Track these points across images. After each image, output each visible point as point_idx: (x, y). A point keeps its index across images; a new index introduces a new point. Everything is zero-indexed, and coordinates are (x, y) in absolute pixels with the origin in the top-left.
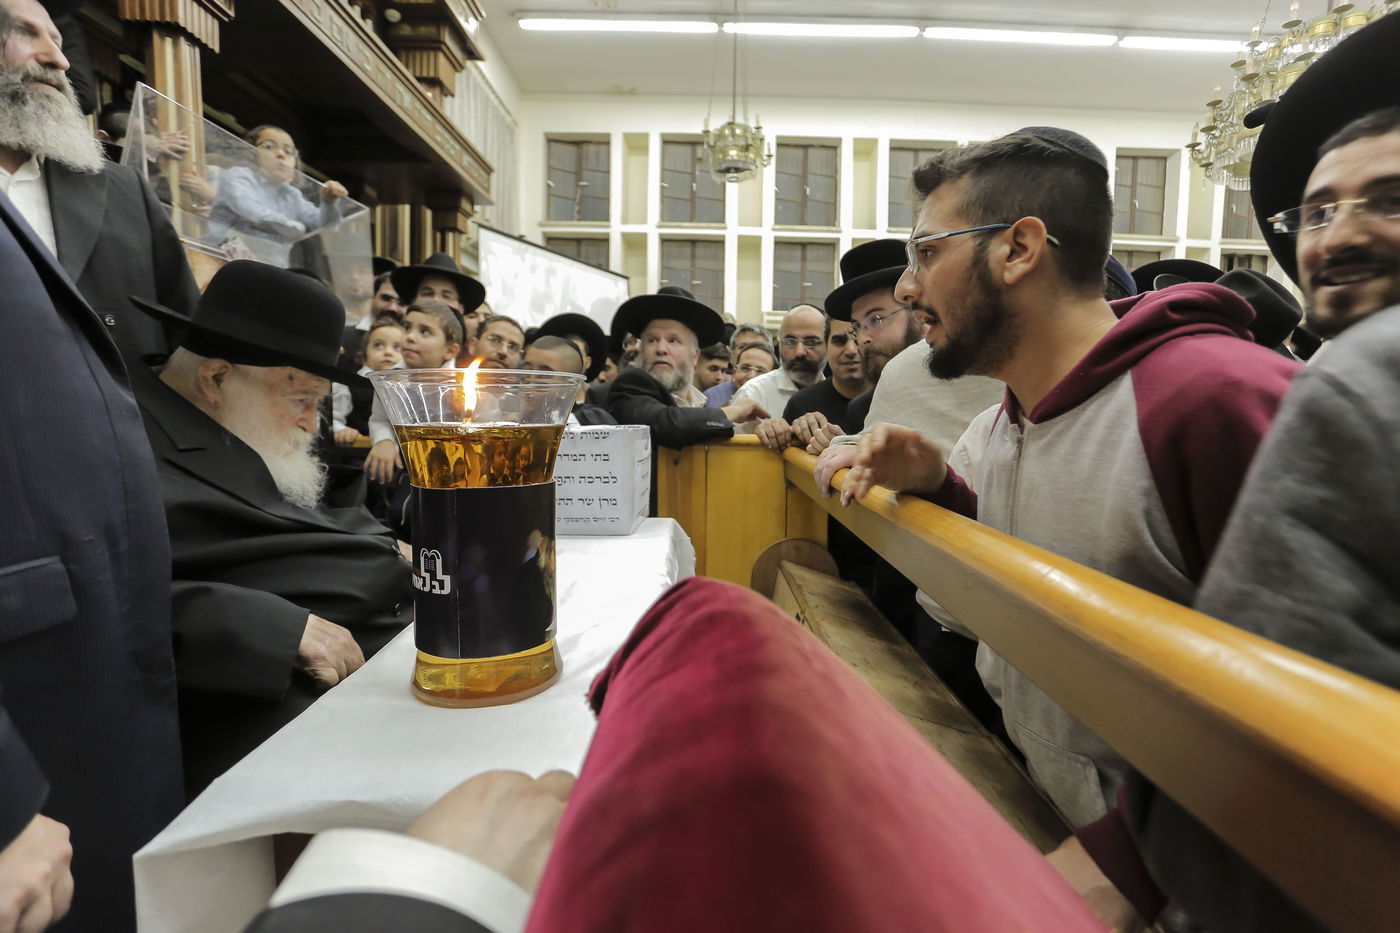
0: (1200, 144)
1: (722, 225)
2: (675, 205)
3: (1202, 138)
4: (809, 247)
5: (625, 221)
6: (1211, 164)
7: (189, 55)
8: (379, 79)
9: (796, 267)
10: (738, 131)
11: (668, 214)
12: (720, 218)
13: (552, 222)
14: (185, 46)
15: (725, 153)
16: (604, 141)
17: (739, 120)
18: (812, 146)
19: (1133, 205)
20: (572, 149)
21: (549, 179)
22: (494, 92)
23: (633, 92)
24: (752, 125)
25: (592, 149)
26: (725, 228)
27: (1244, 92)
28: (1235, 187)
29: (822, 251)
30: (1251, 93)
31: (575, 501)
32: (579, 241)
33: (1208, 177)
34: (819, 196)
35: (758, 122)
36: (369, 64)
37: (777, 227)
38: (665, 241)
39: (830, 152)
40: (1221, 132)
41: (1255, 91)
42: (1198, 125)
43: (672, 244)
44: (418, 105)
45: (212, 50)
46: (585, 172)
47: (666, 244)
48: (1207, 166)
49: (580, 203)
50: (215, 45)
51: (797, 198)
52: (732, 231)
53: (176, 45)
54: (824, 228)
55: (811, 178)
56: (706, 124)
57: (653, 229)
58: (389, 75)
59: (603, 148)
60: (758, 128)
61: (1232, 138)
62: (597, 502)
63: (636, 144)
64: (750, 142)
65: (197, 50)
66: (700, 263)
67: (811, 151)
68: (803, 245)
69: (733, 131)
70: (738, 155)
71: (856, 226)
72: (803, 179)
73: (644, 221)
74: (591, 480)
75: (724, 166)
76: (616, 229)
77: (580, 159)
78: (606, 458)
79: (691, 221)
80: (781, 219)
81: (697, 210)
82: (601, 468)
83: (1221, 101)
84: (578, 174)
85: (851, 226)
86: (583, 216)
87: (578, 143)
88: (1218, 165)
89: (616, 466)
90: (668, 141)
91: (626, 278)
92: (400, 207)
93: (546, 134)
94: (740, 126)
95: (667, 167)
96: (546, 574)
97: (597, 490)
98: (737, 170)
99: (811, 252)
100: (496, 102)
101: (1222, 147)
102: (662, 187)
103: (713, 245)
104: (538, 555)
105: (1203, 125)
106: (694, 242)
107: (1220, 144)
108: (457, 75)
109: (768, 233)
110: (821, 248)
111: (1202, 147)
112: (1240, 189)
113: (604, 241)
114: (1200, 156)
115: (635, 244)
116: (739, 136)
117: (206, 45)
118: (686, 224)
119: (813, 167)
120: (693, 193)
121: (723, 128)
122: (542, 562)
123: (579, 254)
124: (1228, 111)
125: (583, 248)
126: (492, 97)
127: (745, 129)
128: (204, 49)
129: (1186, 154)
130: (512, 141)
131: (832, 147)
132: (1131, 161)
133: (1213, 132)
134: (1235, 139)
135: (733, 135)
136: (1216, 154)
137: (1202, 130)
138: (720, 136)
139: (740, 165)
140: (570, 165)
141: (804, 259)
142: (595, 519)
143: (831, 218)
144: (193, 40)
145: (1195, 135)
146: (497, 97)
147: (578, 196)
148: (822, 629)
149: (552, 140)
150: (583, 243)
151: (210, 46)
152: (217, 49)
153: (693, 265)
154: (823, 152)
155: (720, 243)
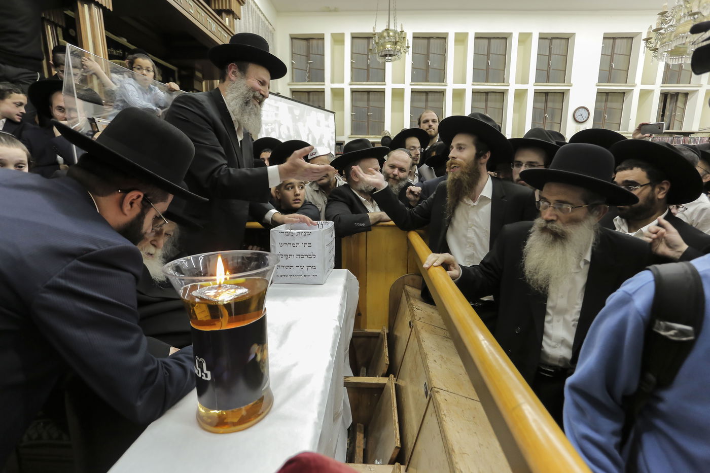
0: (652, 38)
1: (384, 83)
2: (359, 73)
3: (653, 35)
4: (430, 94)
5: (332, 82)
6: (657, 49)
7: (97, 13)
8: (198, 17)
9: (422, 105)
10: (391, 34)
11: (355, 78)
12: (383, 79)
13: (295, 83)
14: (95, 10)
15: (384, 46)
16: (321, 38)
17: (392, 27)
18: (433, 38)
19: (611, 66)
20: (304, 43)
21: (292, 60)
22: (262, 13)
23: (336, 10)
24: (399, 30)
25: (315, 42)
26: (385, 85)
27: (681, 6)
28: (670, 63)
29: (437, 96)
30: (686, 7)
31: (295, 267)
32: (309, 92)
33: (655, 57)
34: (435, 66)
35: (402, 28)
36: (192, 10)
37: (413, 83)
38: (353, 92)
39: (442, 41)
40: (665, 31)
41: (688, 6)
42: (651, 27)
43: (357, 93)
44: (220, 29)
45: (109, 9)
46: (311, 55)
47: (354, 94)
48: (655, 50)
49: (309, 72)
50: (110, 7)
51: (424, 67)
52: (389, 86)
53: (90, 8)
54: (438, 84)
55: (431, 55)
56: (374, 28)
57: (347, 86)
58: (203, 14)
59: (320, 41)
60: (402, 32)
61: (671, 35)
62: (306, 268)
63: (338, 39)
64: (397, 40)
65: (101, 10)
66: (372, 104)
67: (432, 41)
68: (427, 93)
69: (388, 33)
70: (391, 47)
71: (455, 82)
72: (427, 56)
73: (343, 82)
74: (302, 256)
75: (383, 54)
76: (328, 86)
77: (308, 48)
78: (310, 245)
79: (367, 81)
80: (414, 79)
81: (370, 75)
82: (308, 251)
83: (667, 12)
84: (308, 56)
85: (452, 81)
86: (311, 80)
87: (307, 39)
88: (660, 51)
89: (315, 249)
90: (354, 37)
91: (333, 113)
92: (215, 81)
93: (290, 35)
94: (392, 31)
95: (354, 52)
96: (261, 363)
97: (306, 261)
98: (391, 55)
99: (430, 97)
100: (263, 18)
101: (664, 40)
102: (352, 63)
103: (379, 94)
104: (256, 355)
105: (654, 27)
106: (368, 92)
107: (664, 38)
108: (242, 6)
109: (408, 87)
110: (436, 94)
111: (652, 41)
112: (674, 63)
113: (322, 92)
114: (651, 45)
115: (338, 94)
116: (391, 36)
117: (105, 7)
118: (364, 83)
119: (432, 50)
120: (368, 65)
121: (383, 32)
122: (259, 358)
123: (309, 100)
124: (670, 18)
125: (311, 97)
126: (261, 16)
127: (395, 32)
128: (105, 9)
129: (643, 43)
130: (273, 39)
131: (443, 38)
132: (611, 41)
133: (660, 31)
134: (673, 35)
135: (389, 36)
136: (660, 45)
137: (654, 31)
138: (381, 36)
139: (392, 53)
140: (303, 52)
141: (427, 100)
142: (305, 276)
143: (442, 78)
144: (99, 5)
145: (649, 33)
146: (264, 15)
147: (308, 68)
148: (420, 336)
149: (293, 38)
150: (311, 94)
151: (108, 8)
152: (111, 10)
153: (368, 105)
154: (438, 41)
155: (382, 92)
